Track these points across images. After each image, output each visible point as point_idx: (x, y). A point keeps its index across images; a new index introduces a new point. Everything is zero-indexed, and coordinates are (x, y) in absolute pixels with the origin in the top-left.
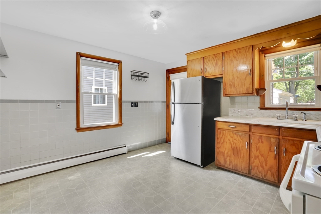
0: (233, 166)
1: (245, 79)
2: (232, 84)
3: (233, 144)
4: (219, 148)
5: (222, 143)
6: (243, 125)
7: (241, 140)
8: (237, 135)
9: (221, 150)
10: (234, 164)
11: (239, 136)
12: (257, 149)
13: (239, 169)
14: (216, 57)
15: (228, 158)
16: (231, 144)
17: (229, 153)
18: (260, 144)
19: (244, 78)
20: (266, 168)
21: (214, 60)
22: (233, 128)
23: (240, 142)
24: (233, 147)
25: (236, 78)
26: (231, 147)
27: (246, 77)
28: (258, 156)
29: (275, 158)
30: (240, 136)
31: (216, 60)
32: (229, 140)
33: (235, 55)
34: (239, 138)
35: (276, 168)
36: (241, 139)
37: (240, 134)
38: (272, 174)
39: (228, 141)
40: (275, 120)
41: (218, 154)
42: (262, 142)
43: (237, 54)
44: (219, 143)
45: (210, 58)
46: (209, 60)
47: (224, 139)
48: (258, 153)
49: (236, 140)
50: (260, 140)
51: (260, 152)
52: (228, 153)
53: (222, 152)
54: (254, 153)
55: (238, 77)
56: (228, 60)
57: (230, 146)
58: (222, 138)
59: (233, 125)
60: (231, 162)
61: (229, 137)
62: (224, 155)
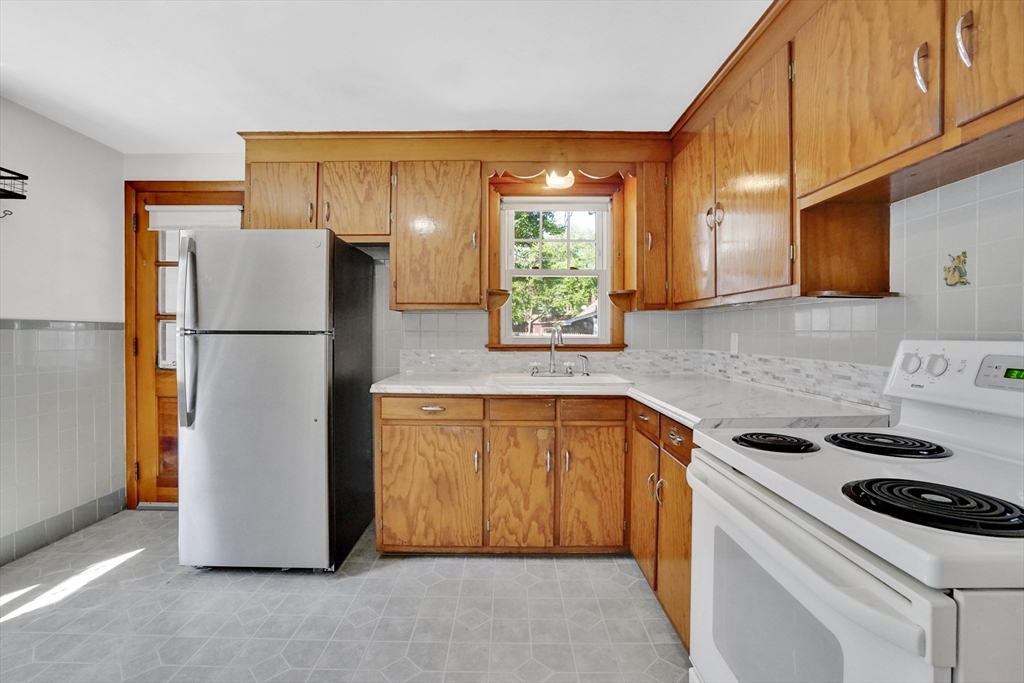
0: (436, 535)
1: (461, 258)
2: (419, 269)
3: (437, 465)
4: (388, 489)
5: (400, 468)
6: (465, 401)
7: (459, 449)
8: (448, 435)
9: (395, 492)
10: (438, 528)
11: (453, 438)
12: (504, 466)
13: (455, 540)
14: (366, 173)
15: (421, 513)
16: (429, 466)
17: (424, 498)
18: (512, 449)
19: (458, 254)
20: (526, 515)
21: (361, 182)
22: (435, 412)
23: (457, 454)
24: (435, 476)
25: (433, 253)
26: (431, 476)
27: (462, 253)
28: (507, 488)
29: (548, 483)
30: (456, 436)
31: (366, 182)
32: (422, 454)
33: (433, 180)
34: (455, 444)
35: (549, 509)
36: (460, 445)
37: (457, 429)
38: (542, 529)
39: (420, 458)
40: (527, 377)
41: (387, 507)
42: (517, 444)
43: (437, 176)
44: (390, 468)
45: (347, 170)
46: (341, 178)
47: (405, 454)
48: (506, 479)
49: (443, 450)
50: (512, 439)
51: (510, 474)
52: (419, 498)
53: (400, 498)
54: (497, 479)
55: (438, 251)
56: (407, 189)
57: (427, 473)
58: (397, 450)
59: (436, 405)
60: (429, 525)
61: (423, 445)
62: (406, 509)
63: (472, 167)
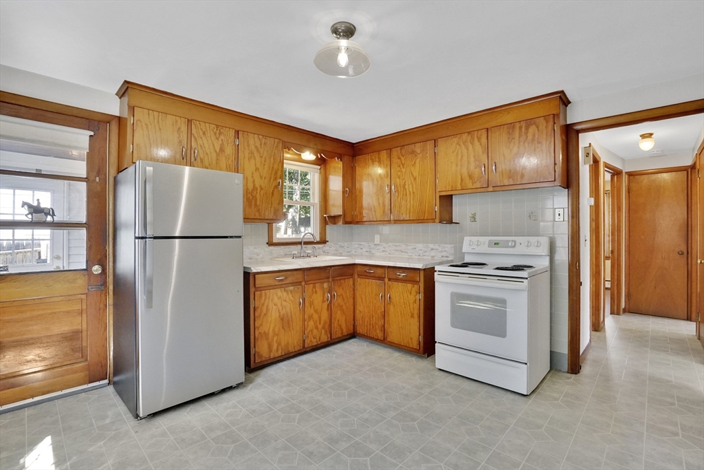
0: (282, 350)
3: (282, 309)
4: (258, 328)
5: (265, 315)
6: (295, 272)
7: (292, 299)
8: (287, 292)
9: (262, 330)
10: (283, 344)
12: (311, 304)
13: (291, 349)
14: (220, 133)
15: (275, 339)
16: (279, 310)
17: (277, 329)
18: (314, 294)
20: (320, 327)
22: (282, 280)
23: (292, 301)
24: (282, 314)
25: (259, 189)
26: (280, 316)
28: (312, 315)
29: (328, 309)
30: (291, 292)
32: (276, 305)
33: (259, 146)
34: (291, 296)
35: (328, 321)
36: (293, 296)
37: (291, 288)
38: (326, 332)
39: (274, 307)
41: (258, 340)
42: (316, 292)
43: (261, 144)
44: (260, 315)
45: (208, 129)
47: (267, 306)
48: (312, 311)
49: (285, 301)
50: (314, 290)
51: (314, 308)
52: (274, 330)
53: (265, 333)
54: (309, 311)
57: (278, 314)
58: (263, 305)
59: (282, 276)
60: (279, 344)
61: (276, 300)
62: (267, 339)
63: (278, 143)
